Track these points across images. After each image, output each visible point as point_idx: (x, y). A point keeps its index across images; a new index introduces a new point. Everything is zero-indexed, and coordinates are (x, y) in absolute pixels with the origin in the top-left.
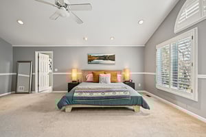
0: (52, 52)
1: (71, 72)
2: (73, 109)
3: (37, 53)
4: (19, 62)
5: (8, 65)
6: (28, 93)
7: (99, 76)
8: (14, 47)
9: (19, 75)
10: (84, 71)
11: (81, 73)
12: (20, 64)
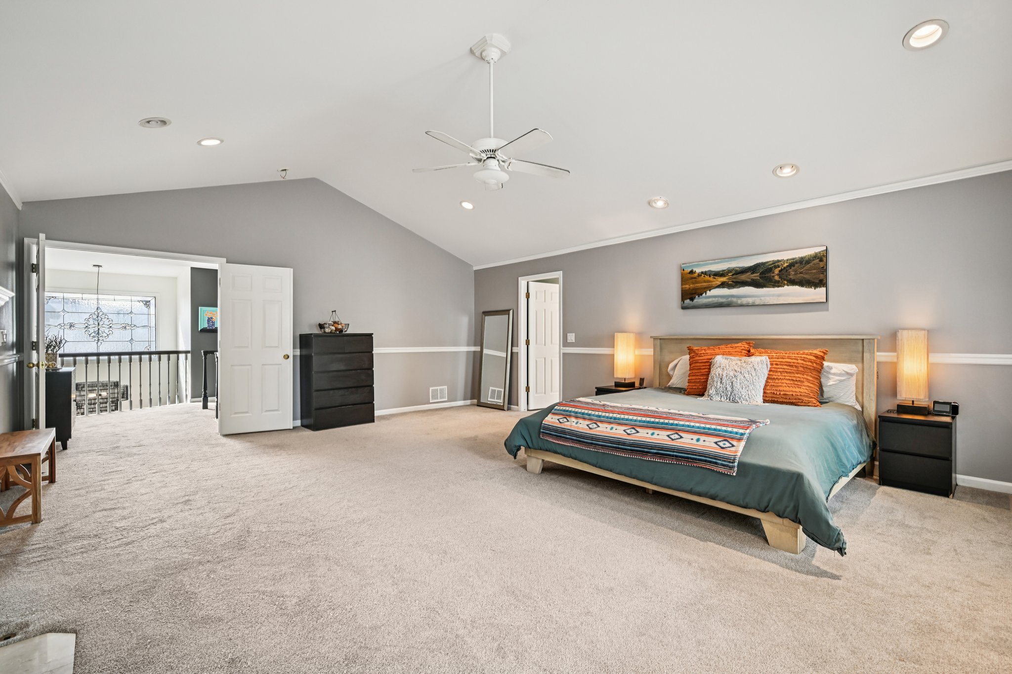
0: (559, 275)
1: (612, 345)
2: (549, 470)
3: (523, 282)
4: (487, 313)
5: (464, 323)
6: (500, 408)
7: (709, 365)
8: (476, 271)
9: (485, 351)
10: (663, 343)
11: (650, 352)
12: (488, 319)
